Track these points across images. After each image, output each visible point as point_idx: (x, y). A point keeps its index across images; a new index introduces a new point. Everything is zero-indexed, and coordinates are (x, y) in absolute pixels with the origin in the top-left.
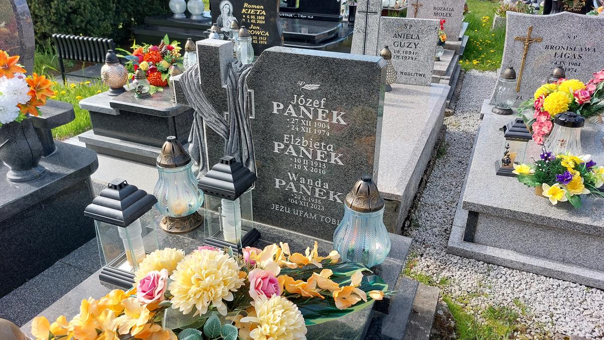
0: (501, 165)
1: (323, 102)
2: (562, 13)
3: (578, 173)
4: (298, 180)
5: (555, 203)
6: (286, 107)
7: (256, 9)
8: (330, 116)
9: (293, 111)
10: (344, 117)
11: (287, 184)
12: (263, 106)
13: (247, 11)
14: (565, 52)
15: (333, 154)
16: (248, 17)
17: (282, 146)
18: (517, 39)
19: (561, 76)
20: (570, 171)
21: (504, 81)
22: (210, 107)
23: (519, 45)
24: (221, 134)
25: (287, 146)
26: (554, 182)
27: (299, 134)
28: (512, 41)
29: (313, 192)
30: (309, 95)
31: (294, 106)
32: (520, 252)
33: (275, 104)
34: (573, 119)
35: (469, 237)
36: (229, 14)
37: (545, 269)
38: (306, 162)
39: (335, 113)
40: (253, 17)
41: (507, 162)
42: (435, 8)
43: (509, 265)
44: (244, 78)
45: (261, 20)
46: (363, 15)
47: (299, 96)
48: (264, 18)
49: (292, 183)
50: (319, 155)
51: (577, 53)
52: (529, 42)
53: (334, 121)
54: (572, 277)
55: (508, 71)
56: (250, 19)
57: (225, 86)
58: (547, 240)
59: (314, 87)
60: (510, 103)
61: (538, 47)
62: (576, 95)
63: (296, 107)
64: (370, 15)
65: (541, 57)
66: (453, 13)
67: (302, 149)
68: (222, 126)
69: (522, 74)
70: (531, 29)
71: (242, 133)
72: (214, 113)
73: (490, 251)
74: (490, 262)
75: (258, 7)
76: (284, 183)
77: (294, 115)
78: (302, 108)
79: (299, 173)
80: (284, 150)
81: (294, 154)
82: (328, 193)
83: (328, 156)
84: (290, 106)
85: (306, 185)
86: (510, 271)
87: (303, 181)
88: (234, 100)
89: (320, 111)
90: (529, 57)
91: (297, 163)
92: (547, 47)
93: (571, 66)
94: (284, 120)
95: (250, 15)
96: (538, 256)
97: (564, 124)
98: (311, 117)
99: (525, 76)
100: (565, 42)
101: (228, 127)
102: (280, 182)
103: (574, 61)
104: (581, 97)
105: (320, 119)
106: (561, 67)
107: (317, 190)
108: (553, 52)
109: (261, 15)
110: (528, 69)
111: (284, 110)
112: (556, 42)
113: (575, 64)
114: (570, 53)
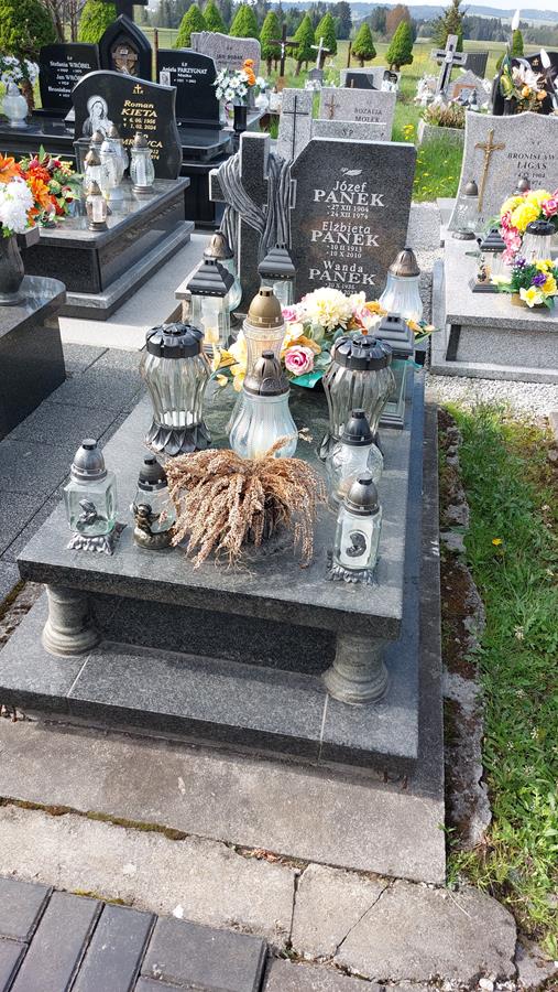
0: (477, 281)
1: (363, 186)
2: (523, 114)
3: (551, 275)
4: (334, 267)
5: (531, 305)
6: (327, 194)
7: (143, 109)
8: (369, 199)
9: (334, 197)
10: (382, 200)
11: (322, 273)
12: (304, 193)
13: (130, 112)
14: (529, 161)
15: (370, 237)
16: (131, 120)
17: (321, 234)
18: (478, 146)
19: (525, 189)
20: (545, 273)
21: (465, 197)
22: (248, 200)
23: (480, 154)
24: (257, 228)
25: (325, 233)
26: (531, 286)
27: (337, 220)
28: (471, 149)
29: (347, 278)
30: (350, 180)
31: (335, 192)
32: (500, 364)
33: (317, 191)
34: (544, 227)
35: (451, 355)
36: (101, 116)
37: (523, 375)
38: (342, 247)
39: (374, 196)
40: (139, 120)
41: (483, 277)
42: (356, 110)
43: (490, 376)
44: (287, 169)
45: (151, 125)
46: (290, 117)
47: (341, 182)
48: (154, 122)
49: (327, 272)
50: (356, 239)
51: (541, 162)
52: (491, 148)
53: (373, 204)
54: (548, 379)
55: (469, 186)
56: (135, 124)
57: (267, 178)
58: (525, 347)
59: (357, 172)
60: (472, 226)
61: (500, 155)
62: (544, 207)
63: (338, 194)
64: (298, 117)
65: (504, 168)
66: (381, 117)
67: (340, 234)
68: (259, 220)
69: (483, 190)
70: (492, 133)
71: (279, 225)
72: (252, 206)
73: (471, 366)
74: (472, 376)
75: (146, 106)
76: (319, 273)
77: (335, 201)
78: (344, 194)
79: (336, 260)
80: (322, 237)
81: (332, 241)
82: (362, 276)
83: (365, 238)
84: (332, 193)
85: (341, 272)
86: (491, 382)
87: (338, 267)
88: (274, 192)
89: (360, 195)
90: (491, 169)
91: (334, 250)
92: (510, 156)
93: (536, 178)
94: (324, 206)
95: (134, 117)
96: (516, 364)
97: (535, 232)
98: (351, 202)
99: (487, 192)
100: (528, 149)
101: (265, 221)
102: (315, 272)
103: (538, 172)
104: (548, 208)
105: (360, 203)
106: (525, 179)
107: (351, 275)
108: (515, 162)
109: (150, 118)
110: (490, 184)
111: (325, 197)
112: (519, 150)
113: (539, 176)
114: (534, 162)
